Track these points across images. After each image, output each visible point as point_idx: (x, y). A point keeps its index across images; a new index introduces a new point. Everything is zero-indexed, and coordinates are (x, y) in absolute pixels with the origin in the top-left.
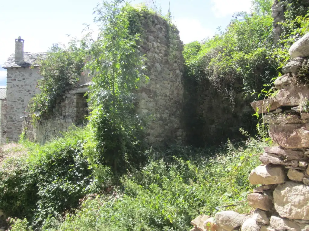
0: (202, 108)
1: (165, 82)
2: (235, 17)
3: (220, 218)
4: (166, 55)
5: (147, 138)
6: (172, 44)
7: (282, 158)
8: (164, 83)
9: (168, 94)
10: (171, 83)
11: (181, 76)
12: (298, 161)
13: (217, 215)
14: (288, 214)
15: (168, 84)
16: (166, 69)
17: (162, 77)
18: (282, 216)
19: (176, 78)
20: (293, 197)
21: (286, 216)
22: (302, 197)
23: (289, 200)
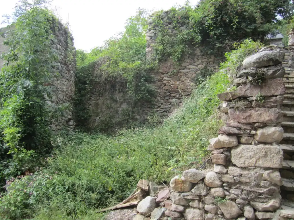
0: (89, 103)
1: (63, 79)
2: (116, 35)
3: (189, 175)
4: (65, 57)
5: (50, 127)
6: (70, 48)
7: (239, 129)
8: (63, 81)
9: (65, 90)
10: (67, 81)
11: (73, 76)
12: (250, 130)
13: (185, 173)
14: (243, 165)
15: (65, 81)
16: (64, 69)
17: (62, 75)
18: (239, 166)
19: (71, 77)
20: (246, 153)
21: (242, 165)
22: (253, 153)
23: (243, 155)
